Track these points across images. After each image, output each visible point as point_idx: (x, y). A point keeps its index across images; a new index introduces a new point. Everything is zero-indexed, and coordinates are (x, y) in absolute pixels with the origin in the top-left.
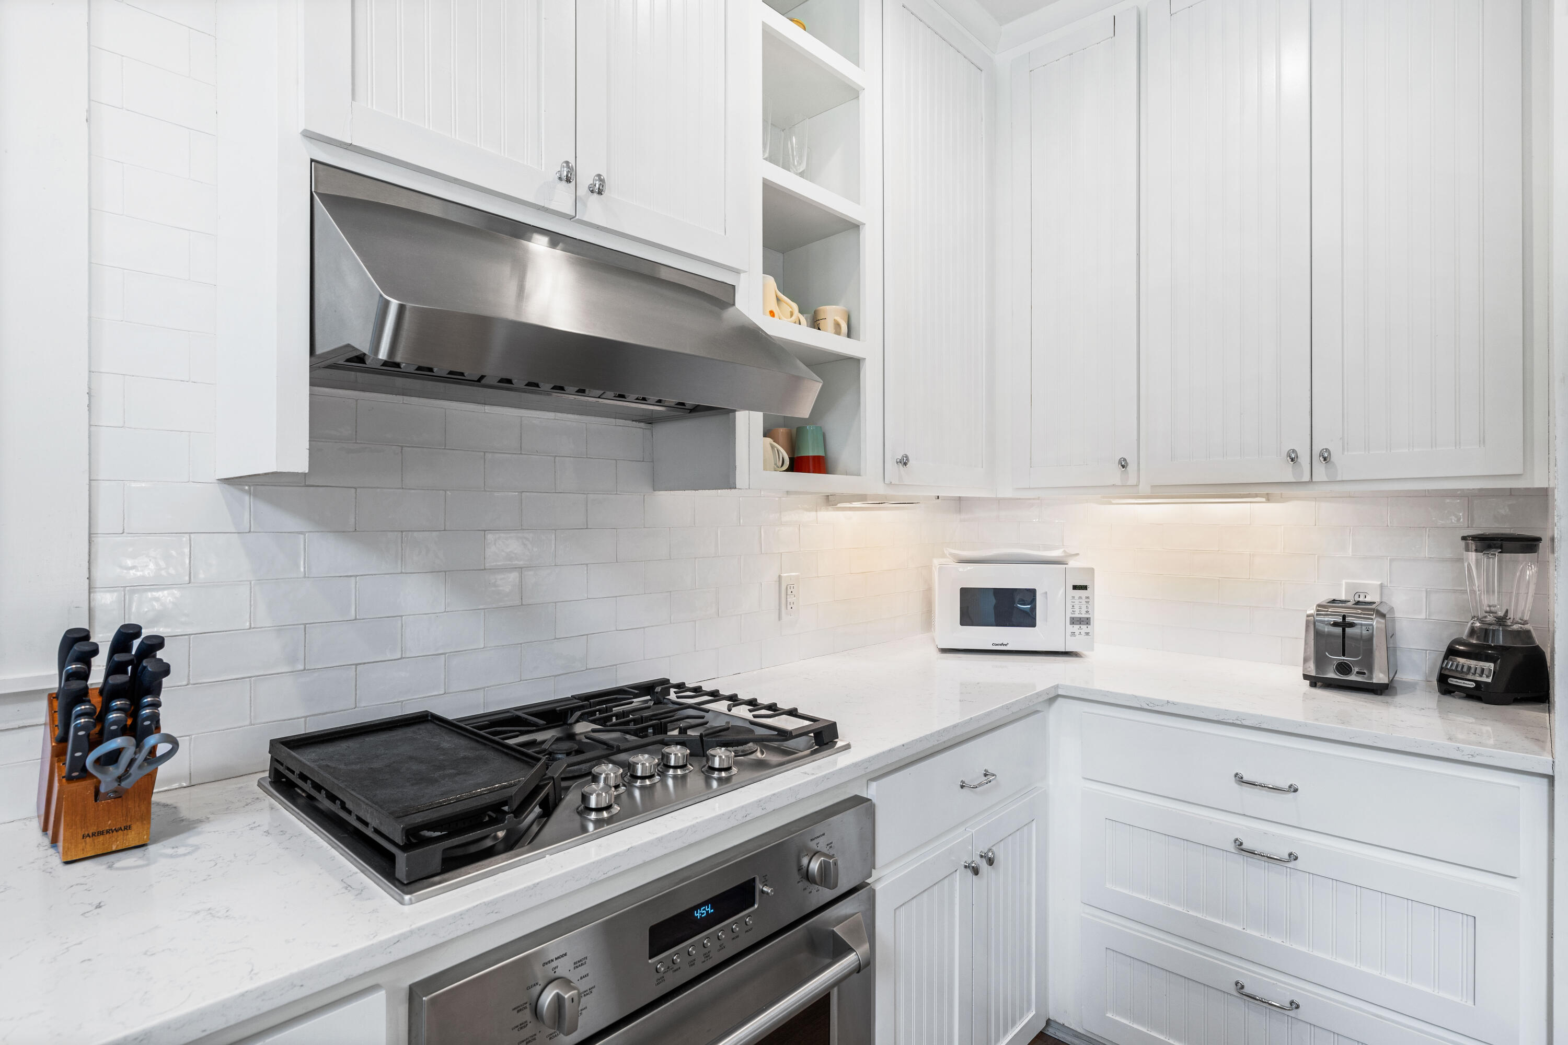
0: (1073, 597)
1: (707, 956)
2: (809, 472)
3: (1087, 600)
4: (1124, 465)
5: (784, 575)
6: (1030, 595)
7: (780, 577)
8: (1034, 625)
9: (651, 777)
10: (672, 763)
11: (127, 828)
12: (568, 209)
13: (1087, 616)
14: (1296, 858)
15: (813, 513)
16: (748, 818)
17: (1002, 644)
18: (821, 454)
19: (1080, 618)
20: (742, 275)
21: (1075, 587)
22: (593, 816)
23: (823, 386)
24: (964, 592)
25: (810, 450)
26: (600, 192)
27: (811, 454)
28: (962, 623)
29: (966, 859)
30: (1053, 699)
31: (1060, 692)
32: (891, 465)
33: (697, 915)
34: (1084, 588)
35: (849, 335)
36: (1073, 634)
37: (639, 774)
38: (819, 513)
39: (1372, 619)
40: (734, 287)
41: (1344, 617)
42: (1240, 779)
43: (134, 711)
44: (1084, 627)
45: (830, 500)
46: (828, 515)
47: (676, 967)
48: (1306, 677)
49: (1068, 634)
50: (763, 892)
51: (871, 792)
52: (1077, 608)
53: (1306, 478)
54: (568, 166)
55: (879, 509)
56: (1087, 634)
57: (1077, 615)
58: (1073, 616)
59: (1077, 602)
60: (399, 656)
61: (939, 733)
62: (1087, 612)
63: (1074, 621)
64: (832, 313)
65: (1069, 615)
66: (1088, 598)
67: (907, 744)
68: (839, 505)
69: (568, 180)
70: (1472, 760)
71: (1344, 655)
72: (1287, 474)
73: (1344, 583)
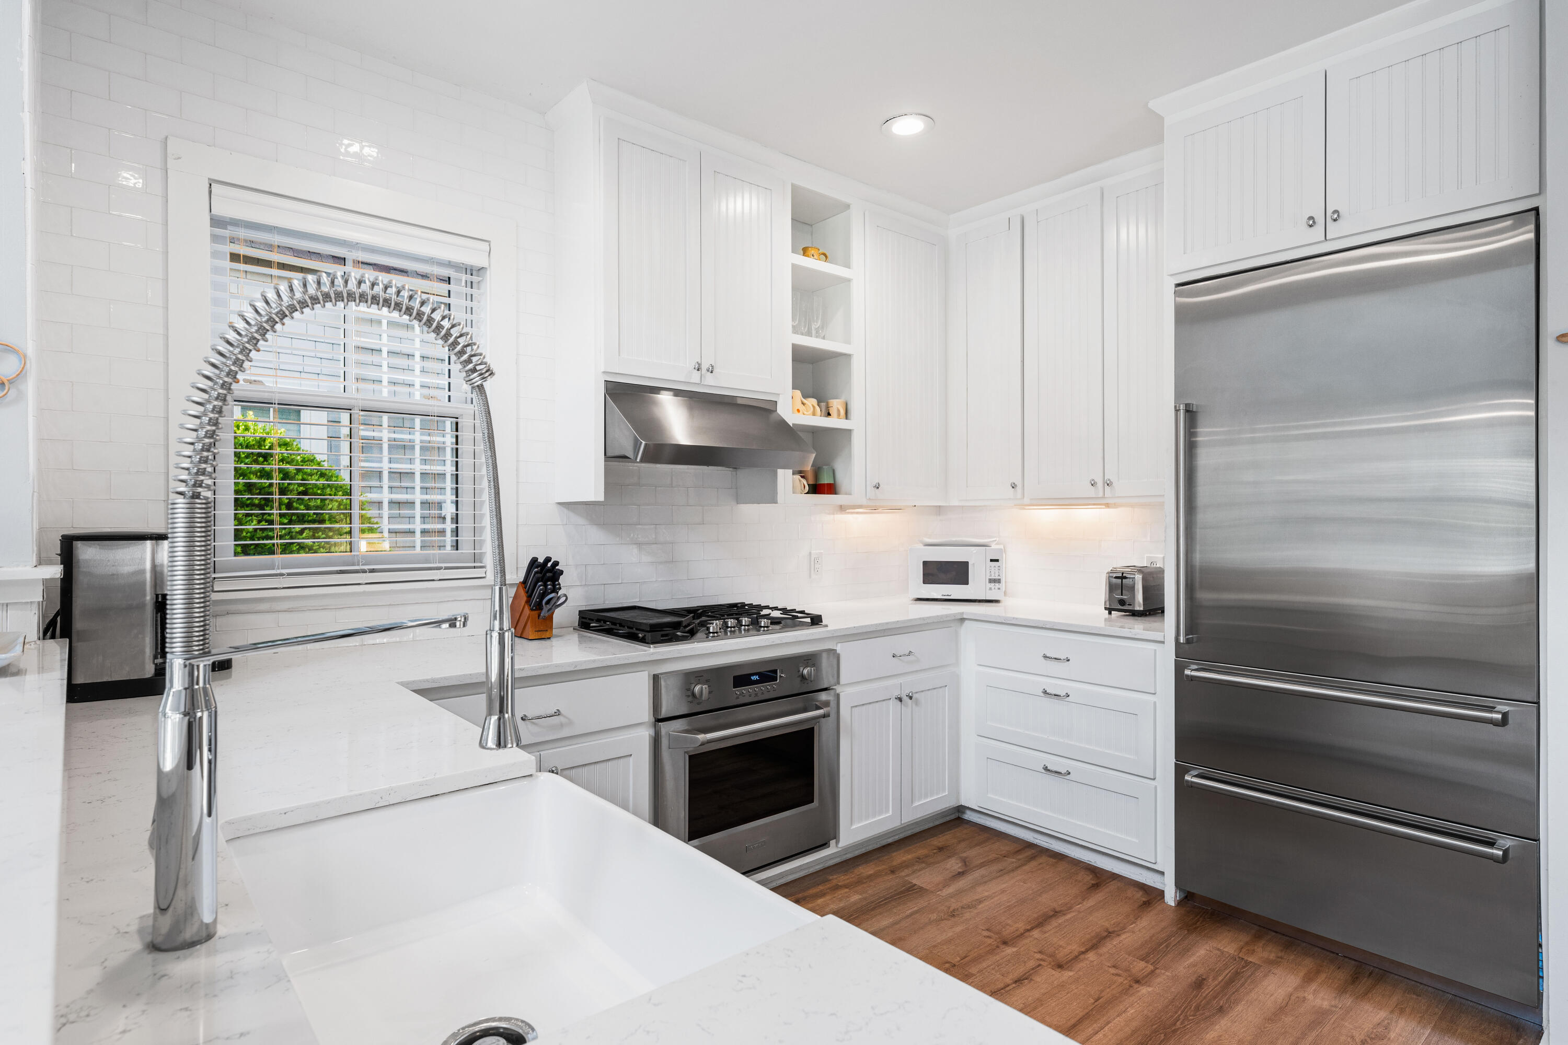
0: (991, 566)
1: (756, 695)
2: (824, 494)
3: (999, 568)
4: (1014, 486)
5: (812, 552)
6: (965, 565)
7: (810, 553)
8: (967, 583)
9: (734, 627)
10: (744, 624)
11: (547, 631)
12: (698, 381)
13: (999, 578)
14: (1069, 696)
15: (832, 516)
16: (774, 643)
17: (948, 595)
18: (832, 482)
19: (995, 579)
20: (780, 395)
21: (991, 560)
22: (711, 635)
23: (816, 455)
24: (925, 564)
25: (826, 480)
26: (712, 372)
27: (826, 482)
28: (924, 582)
29: (897, 693)
30: (962, 620)
31: (965, 617)
32: (870, 489)
33: (752, 678)
34: (997, 561)
35: (847, 418)
36: (990, 589)
37: (729, 626)
38: (835, 515)
39: (1135, 574)
40: (776, 402)
41: (1123, 573)
42: (1045, 657)
43: (554, 586)
44: (997, 584)
45: (842, 509)
46: (840, 517)
47: (743, 695)
48: (1106, 609)
49: (988, 588)
50: (781, 677)
51: (839, 648)
52: (992, 573)
53: (1101, 495)
54: (698, 364)
55: (875, 513)
56: (999, 589)
57: (993, 577)
58: (990, 578)
59: (993, 569)
60: (621, 582)
61: (876, 625)
62: (999, 575)
63: (991, 581)
64: (836, 405)
65: (988, 577)
66: (999, 567)
67: (857, 627)
68: (847, 511)
69: (698, 370)
70: (1136, 637)
71: (1122, 595)
72: (1091, 492)
73: (1146, 557)
